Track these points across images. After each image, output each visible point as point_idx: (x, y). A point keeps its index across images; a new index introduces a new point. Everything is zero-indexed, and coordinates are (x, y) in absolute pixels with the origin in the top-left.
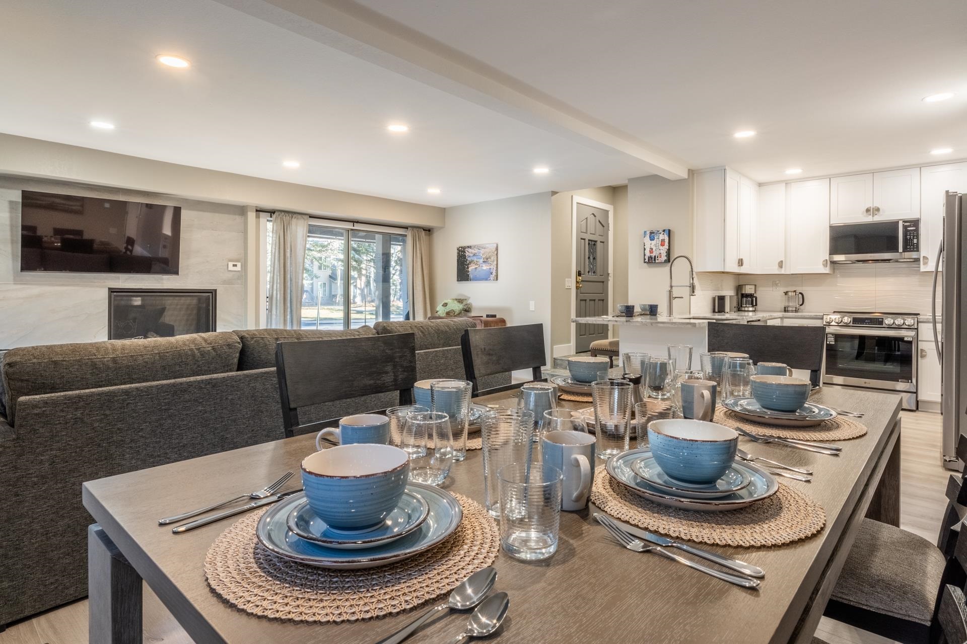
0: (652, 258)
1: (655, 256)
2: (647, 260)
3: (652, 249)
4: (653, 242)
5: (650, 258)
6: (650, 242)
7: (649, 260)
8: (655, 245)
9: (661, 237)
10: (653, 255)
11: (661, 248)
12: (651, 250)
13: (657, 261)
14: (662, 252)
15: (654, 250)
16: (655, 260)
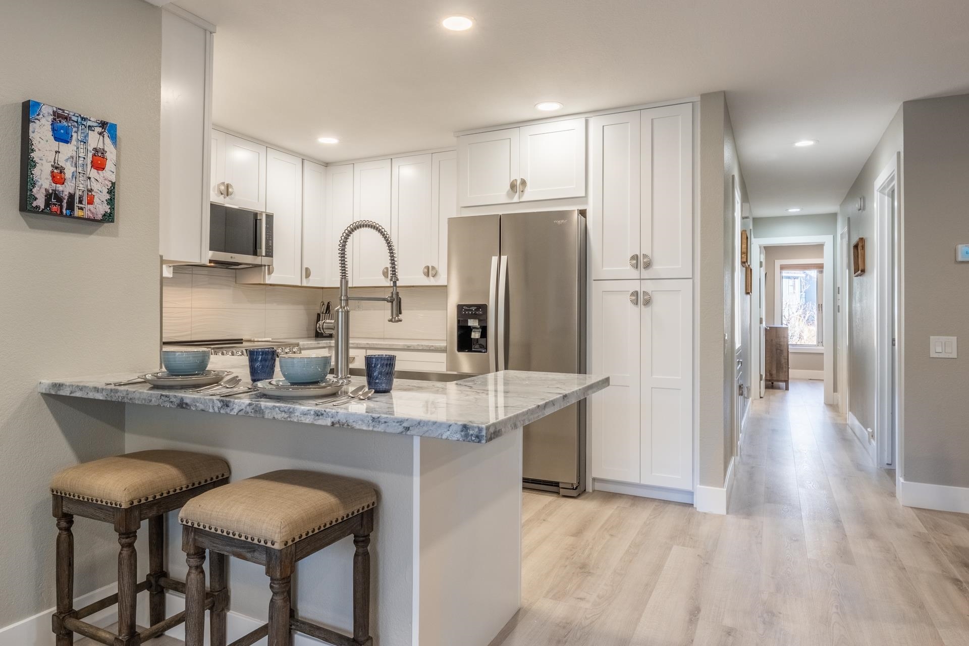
0: (59, 200)
1: (71, 197)
2: (40, 202)
3: (62, 170)
4: (67, 150)
5: (53, 197)
6: (55, 145)
7: (48, 203)
8: (74, 160)
9: (94, 140)
10: (66, 190)
11: (93, 173)
12: (58, 175)
13: (78, 213)
14: (95, 186)
15: (68, 173)
16: (71, 206)
